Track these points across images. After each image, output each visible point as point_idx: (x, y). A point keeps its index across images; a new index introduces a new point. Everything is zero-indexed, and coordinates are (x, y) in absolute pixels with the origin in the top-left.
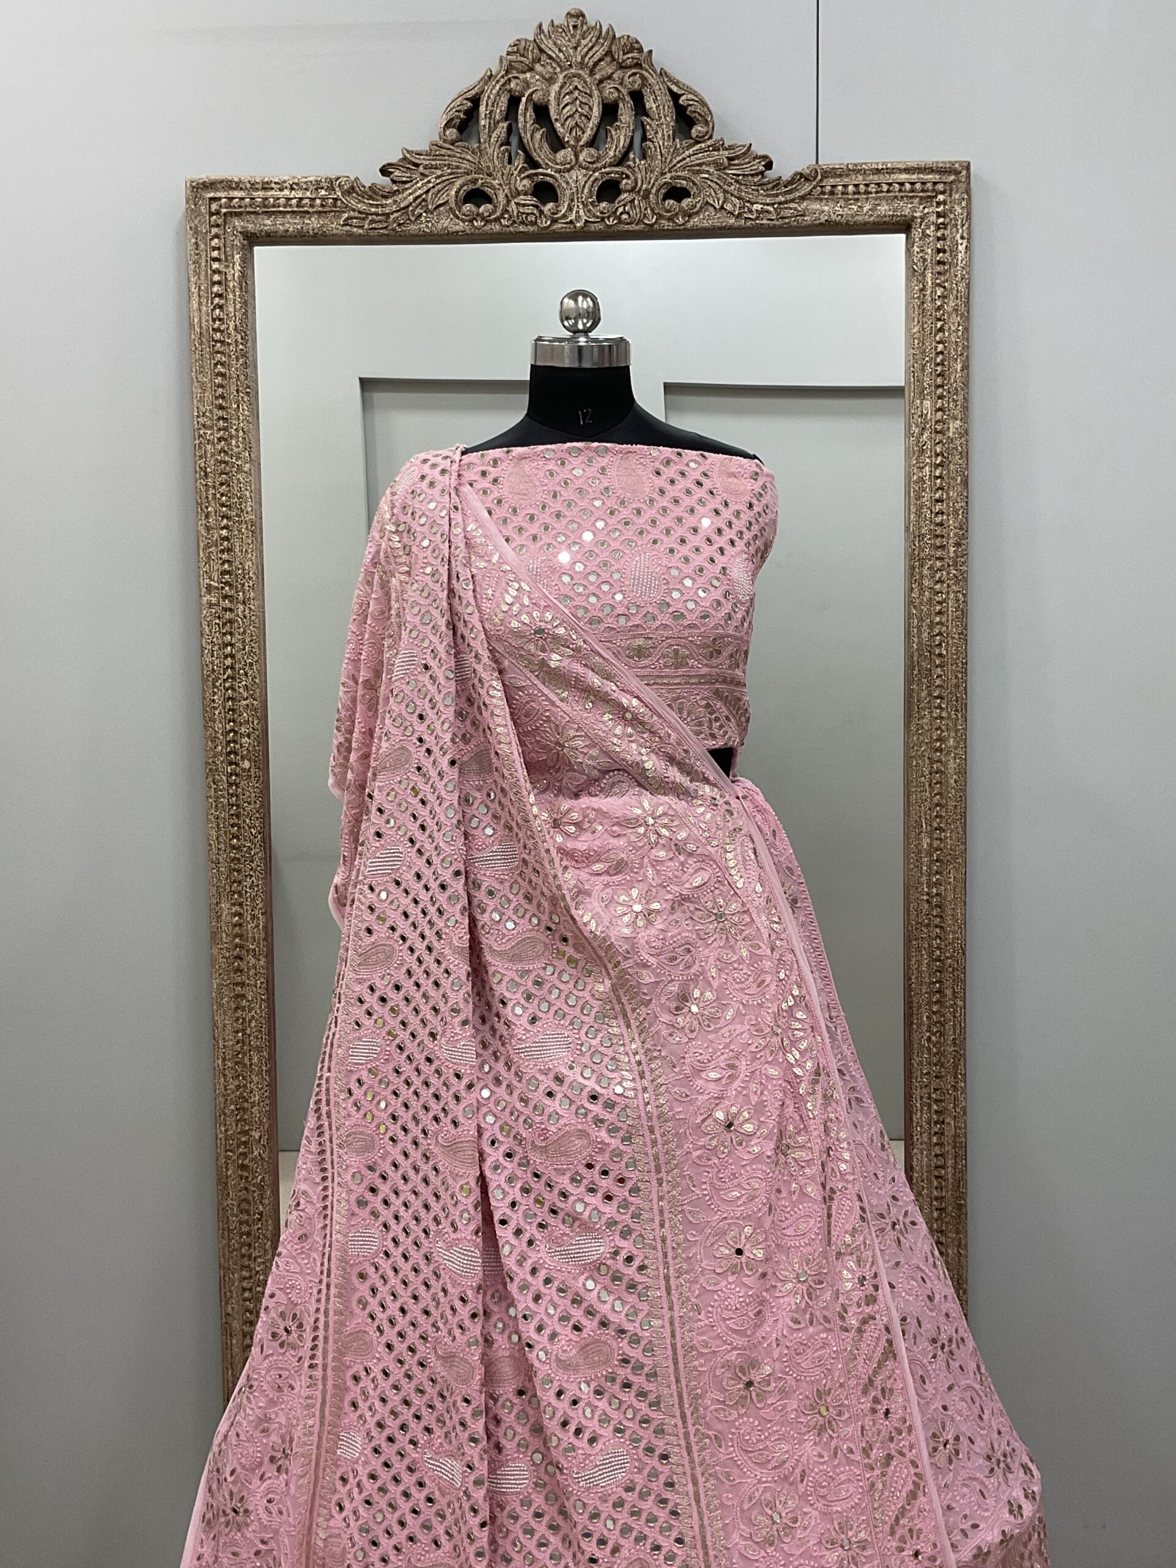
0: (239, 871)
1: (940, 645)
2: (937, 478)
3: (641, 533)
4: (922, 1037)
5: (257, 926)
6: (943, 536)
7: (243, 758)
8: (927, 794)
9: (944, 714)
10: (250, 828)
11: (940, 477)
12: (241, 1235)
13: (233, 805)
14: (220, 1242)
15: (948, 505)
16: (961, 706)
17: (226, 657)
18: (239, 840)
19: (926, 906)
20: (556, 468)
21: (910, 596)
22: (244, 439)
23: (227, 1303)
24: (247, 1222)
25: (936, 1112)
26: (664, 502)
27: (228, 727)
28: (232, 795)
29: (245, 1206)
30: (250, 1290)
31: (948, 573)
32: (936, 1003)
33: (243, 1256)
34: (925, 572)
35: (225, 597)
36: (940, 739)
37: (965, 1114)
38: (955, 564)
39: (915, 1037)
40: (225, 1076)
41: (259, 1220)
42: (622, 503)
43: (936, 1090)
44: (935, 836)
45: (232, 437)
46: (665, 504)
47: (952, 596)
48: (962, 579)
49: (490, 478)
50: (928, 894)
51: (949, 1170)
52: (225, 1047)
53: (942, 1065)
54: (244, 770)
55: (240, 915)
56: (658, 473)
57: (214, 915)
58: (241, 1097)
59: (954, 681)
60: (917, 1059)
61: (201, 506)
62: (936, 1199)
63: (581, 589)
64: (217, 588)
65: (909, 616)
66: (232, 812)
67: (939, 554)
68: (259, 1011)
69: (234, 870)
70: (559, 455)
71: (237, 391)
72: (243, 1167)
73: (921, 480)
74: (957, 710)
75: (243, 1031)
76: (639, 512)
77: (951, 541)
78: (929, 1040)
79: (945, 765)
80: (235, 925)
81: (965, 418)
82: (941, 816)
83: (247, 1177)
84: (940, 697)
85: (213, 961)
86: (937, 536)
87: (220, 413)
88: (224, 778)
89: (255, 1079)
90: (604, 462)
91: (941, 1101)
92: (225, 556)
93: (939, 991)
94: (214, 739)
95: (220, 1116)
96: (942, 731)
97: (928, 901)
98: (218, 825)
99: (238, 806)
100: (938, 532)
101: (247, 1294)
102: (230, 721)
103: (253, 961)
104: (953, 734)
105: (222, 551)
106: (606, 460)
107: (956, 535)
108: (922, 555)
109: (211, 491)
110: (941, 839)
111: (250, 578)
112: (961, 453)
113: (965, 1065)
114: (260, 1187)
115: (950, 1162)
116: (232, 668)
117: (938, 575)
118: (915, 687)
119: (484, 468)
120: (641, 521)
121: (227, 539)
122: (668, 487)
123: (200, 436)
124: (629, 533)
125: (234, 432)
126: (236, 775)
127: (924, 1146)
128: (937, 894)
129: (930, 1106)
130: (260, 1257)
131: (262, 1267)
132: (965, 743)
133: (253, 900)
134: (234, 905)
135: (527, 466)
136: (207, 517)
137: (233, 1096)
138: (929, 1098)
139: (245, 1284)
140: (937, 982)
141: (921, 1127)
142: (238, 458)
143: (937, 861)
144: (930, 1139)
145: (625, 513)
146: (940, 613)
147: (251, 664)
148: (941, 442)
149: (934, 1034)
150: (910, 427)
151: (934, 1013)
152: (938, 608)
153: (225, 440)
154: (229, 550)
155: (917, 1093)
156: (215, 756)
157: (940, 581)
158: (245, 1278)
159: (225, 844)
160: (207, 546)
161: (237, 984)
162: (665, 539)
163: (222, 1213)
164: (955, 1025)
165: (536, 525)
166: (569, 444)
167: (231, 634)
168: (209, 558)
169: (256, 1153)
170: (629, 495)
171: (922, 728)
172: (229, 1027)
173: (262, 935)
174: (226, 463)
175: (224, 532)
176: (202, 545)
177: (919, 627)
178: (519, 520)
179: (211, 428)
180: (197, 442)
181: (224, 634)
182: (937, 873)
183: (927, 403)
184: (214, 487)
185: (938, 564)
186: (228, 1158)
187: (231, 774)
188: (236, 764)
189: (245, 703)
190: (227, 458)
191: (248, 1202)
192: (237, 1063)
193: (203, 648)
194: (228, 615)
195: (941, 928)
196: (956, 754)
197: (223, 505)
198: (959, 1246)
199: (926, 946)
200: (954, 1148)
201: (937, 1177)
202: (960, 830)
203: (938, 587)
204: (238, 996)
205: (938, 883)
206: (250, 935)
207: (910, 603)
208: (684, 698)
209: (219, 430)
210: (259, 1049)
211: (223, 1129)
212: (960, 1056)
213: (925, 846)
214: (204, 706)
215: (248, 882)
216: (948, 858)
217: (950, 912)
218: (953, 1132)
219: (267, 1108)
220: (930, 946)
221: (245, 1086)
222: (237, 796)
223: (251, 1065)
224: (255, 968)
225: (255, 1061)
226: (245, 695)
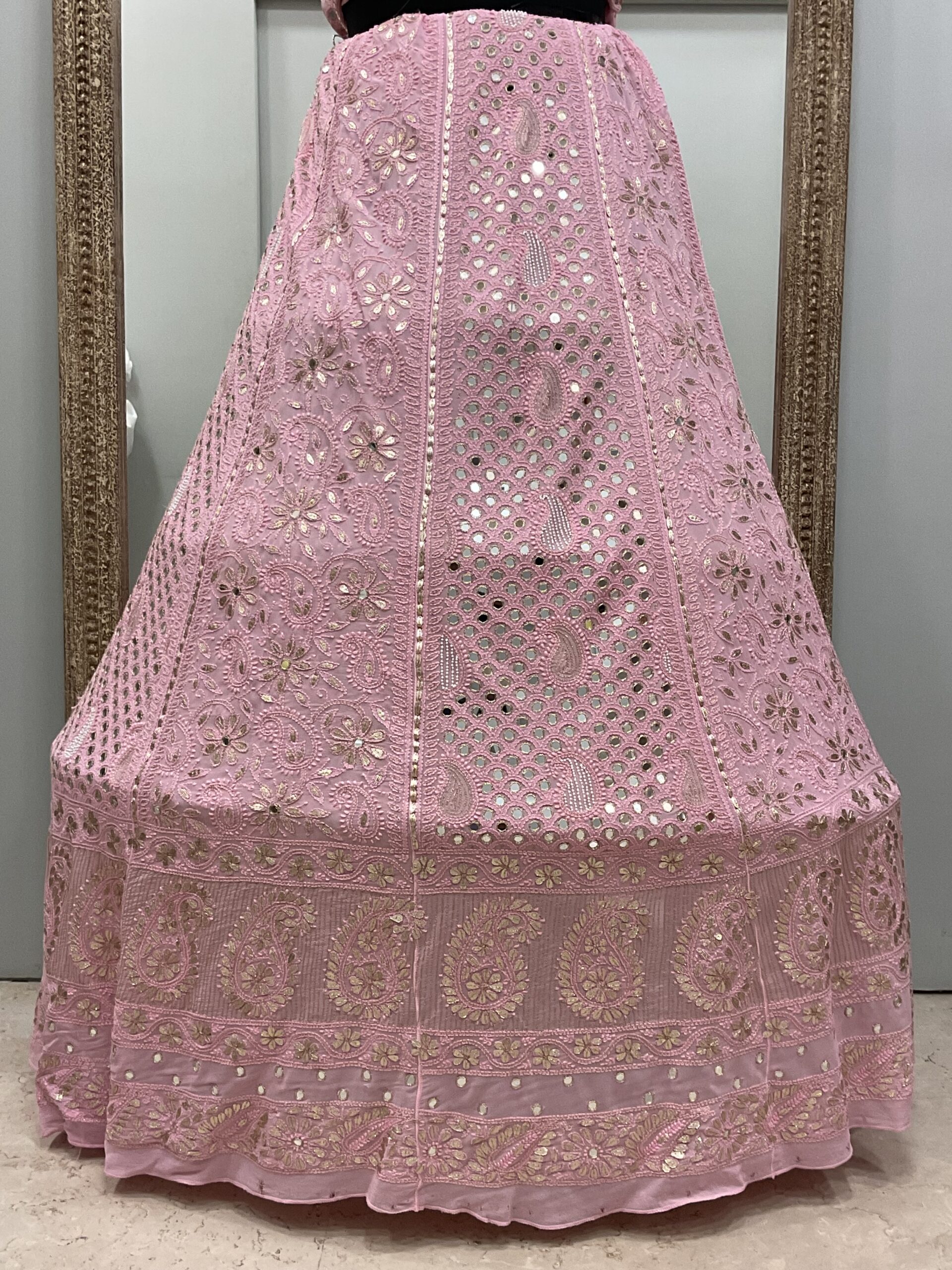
0: (87, 198)
5: (106, 258)
7: (92, 75)
8: (809, 130)
9: (829, 44)
10: (99, 152)
12: (87, 585)
13: (81, 126)
14: (64, 592)
16: (847, 35)
18: (87, 164)
19: (804, 251)
23: (71, 655)
24: (93, 573)
25: (806, 470)
27: (78, 41)
28: (81, 115)
29: (91, 554)
30: (96, 643)
32: (810, 355)
33: (89, 607)
36: (824, 71)
37: (835, 472)
39: (786, 391)
40: (71, 417)
41: (106, 570)
43: (806, 447)
44: (816, 175)
50: (806, 238)
51: (817, 532)
52: (71, 386)
53: (813, 422)
54: (94, 88)
55: (88, 245)
57: (60, 244)
58: (88, 439)
59: (840, 9)
60: (788, 415)
66: (81, 133)
68: (107, 349)
69: (83, 196)
72: (89, 513)
74: (842, 40)
78: (801, 394)
79: (829, 99)
80: (83, 256)
82: (822, 154)
83: (93, 525)
84: (825, 25)
85: (59, 293)
88: (73, 97)
89: (103, 421)
91: (811, 459)
93: (813, 342)
94: (64, 54)
95: (65, 457)
96: (827, 62)
97: (806, 246)
98: (66, 148)
99: (87, 127)
101: (92, 647)
102: (80, 34)
103: (101, 295)
104: (837, 66)
110: (821, 179)
113: (837, 421)
114: (108, 536)
115: (817, 523)
118: (800, 13)
126: (87, 93)
127: (791, 507)
128: (816, 238)
129: (799, 464)
130: (106, 609)
131: (108, 620)
132: (850, 75)
133: (102, 229)
134: (82, 234)
137: (78, 439)
138: (799, 455)
139: (90, 636)
140: (811, 333)
141: (789, 485)
143: (817, 202)
144: (797, 499)
149: (807, 388)
151: (807, 366)
155: (786, 451)
156: (64, 72)
158: (90, 630)
159: (73, 167)
161: (85, 319)
163: (67, 557)
164: (828, 379)
169: (103, 500)
171: (806, 59)
172: (76, 366)
173: (111, 268)
182: (816, 215)
186: (73, 503)
187: (81, 93)
188: (87, 82)
189: (96, 16)
191: (95, 551)
192: (83, 404)
195: (819, 274)
196: (840, 87)
199: (802, 294)
200: (822, 509)
202: (841, 168)
204: (85, 332)
205: (817, 227)
206: (98, 268)
210: (106, 390)
211: (69, 473)
212: (832, 411)
213: (805, 187)
214: (54, 17)
215: (96, 210)
216: (828, 199)
217: (828, 258)
218: (821, 493)
219: (115, 453)
220: (806, 294)
221: (92, 428)
222: (87, 116)
223: (98, 407)
224: (103, 303)
225: (103, 402)
226: (97, 7)
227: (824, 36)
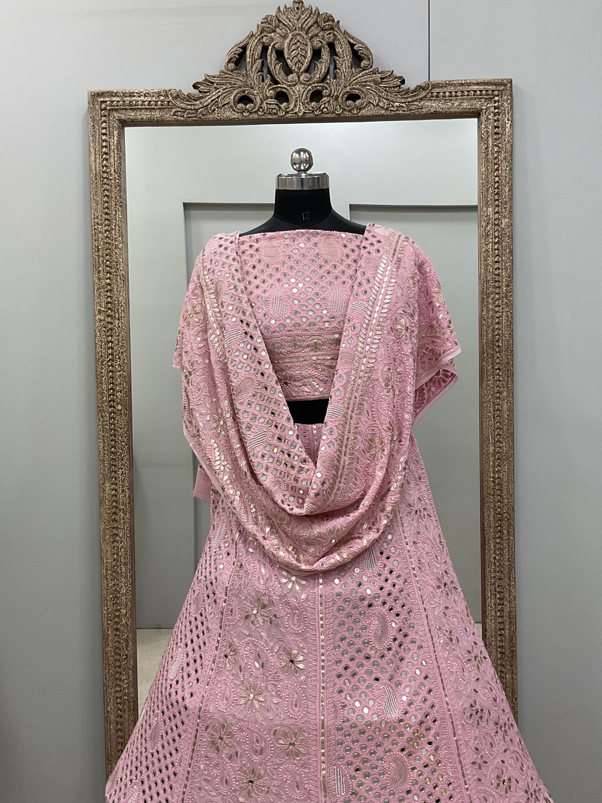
0: (115, 466)
1: (498, 341)
2: (496, 249)
3: (336, 278)
4: (491, 557)
5: (125, 496)
6: (499, 281)
7: (118, 404)
8: (492, 422)
9: (501, 379)
10: (121, 442)
11: (498, 249)
12: (116, 667)
13: (112, 430)
14: (103, 671)
15: (502, 264)
16: (511, 374)
17: (109, 349)
18: (115, 448)
19: (492, 484)
20: (290, 243)
21: (481, 314)
22: (119, 230)
23: (108, 705)
24: (119, 660)
25: (499, 598)
26: (349, 261)
27: (110, 387)
28: (112, 424)
29: (118, 651)
30: (121, 698)
31: (502, 302)
32: (498, 538)
33: (117, 679)
34: (490, 301)
35: (108, 316)
36: (499, 392)
37: (515, 599)
38: (506, 297)
39: (487, 557)
40: (107, 579)
41: (125, 659)
42: (326, 262)
43: (499, 586)
44: (497, 445)
45: (112, 229)
46: (349, 263)
47: (504, 314)
48: (510, 305)
49: (254, 248)
50: (493, 477)
51: (507, 631)
52: (107, 563)
53: (502, 572)
54: (118, 410)
55: (116, 490)
56: (345, 246)
57: (101, 490)
58: (116, 590)
59: (506, 360)
60: (488, 569)
61: (95, 267)
62: (500, 647)
63: (304, 308)
64: (104, 311)
65: (481, 325)
66: (112, 433)
67: (497, 291)
68: (126, 543)
69: (112, 465)
70: (292, 236)
71: (116, 205)
72: (117, 629)
73: (487, 251)
74: (508, 376)
75: (118, 555)
76: (335, 267)
77: (504, 284)
78: (495, 558)
79: (502, 406)
80: (113, 496)
81: (511, 218)
82: (500, 435)
83: (119, 635)
84: (498, 369)
85: (101, 516)
86: (496, 281)
87: (106, 217)
88: (107, 415)
89: (123, 580)
90: (316, 240)
91: (502, 592)
92: (108, 294)
93: (500, 531)
94: (102, 394)
95: (103, 601)
96: (500, 388)
97: (493, 481)
98: (104, 441)
99: (115, 430)
100: (496, 279)
101: (119, 700)
102: (110, 384)
103: (123, 515)
104: (506, 389)
105: (107, 291)
106: (317, 239)
107: (506, 280)
108: (488, 292)
109: (101, 259)
110: (500, 447)
111: (122, 306)
112: (509, 236)
113: (515, 572)
114: (126, 640)
115: (507, 627)
116: (112, 354)
117: (497, 303)
118: (485, 363)
119: (251, 244)
120: (337, 272)
121: (109, 284)
122: (351, 253)
123: (95, 229)
124: (330, 278)
125: (113, 227)
126: (114, 413)
127: (493, 618)
128: (498, 478)
129: (495, 595)
130: (126, 679)
131: (127, 685)
132: (513, 394)
133: (123, 481)
134: (112, 484)
135: (275, 243)
136: (99, 273)
137: (111, 590)
138: (495, 591)
139: (118, 695)
140: (499, 526)
141: (491, 607)
142: (116, 241)
143: (498, 459)
144: (496, 613)
145: (328, 267)
146: (498, 323)
147: (122, 353)
148: (498, 230)
149: (498, 555)
150: (481, 222)
151: (497, 543)
152: (497, 320)
153: (109, 231)
154: (111, 291)
155: (488, 588)
156: (102, 403)
157: (498, 306)
158: (117, 691)
159: (108, 450)
160: (99, 289)
161: (114, 528)
163: (105, 655)
164: (509, 550)
165: (279, 273)
166: (297, 231)
167: (111, 336)
168: (100, 295)
169: (124, 622)
170: (330, 258)
171: (489, 386)
172: (109, 552)
173: (128, 501)
174: (109, 243)
175: (108, 281)
176: (96, 288)
177: (486, 331)
178: (270, 271)
179: (101, 225)
180: (94, 232)
181: (108, 336)
182: (498, 466)
183: (490, 209)
184: (103, 257)
185: (497, 296)
186: (108, 624)
187: (111, 413)
188: (114, 407)
189: (119, 373)
190: (109, 241)
191: (120, 649)
192: (113, 572)
193: (96, 344)
194: (110, 326)
195: (501, 496)
196: (508, 400)
197: (107, 266)
198: (513, 673)
199: (493, 506)
200: (509, 618)
201: (500, 635)
202: (510, 442)
203: (497, 309)
204: (114, 534)
205: (499, 472)
206: (121, 501)
207: (481, 318)
209: (106, 226)
210: (126, 564)
211: (106, 608)
212: (512, 568)
213: (491, 451)
214: (97, 375)
215: (120, 472)
216: (504, 457)
217: (506, 487)
218: (508, 610)
219: (130, 597)
220: (495, 506)
221: (118, 584)
222: (114, 425)
223: (121, 573)
224: (124, 519)
225: (124, 570)
226: (119, 369)
227: (499, 375)
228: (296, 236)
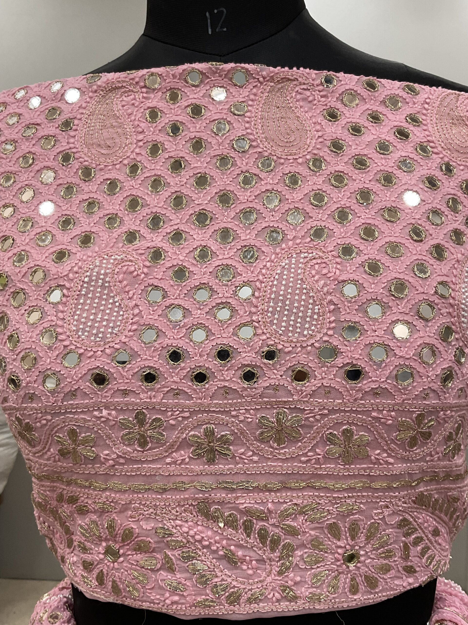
20: (161, 105)
26: (340, 164)
42: (266, 164)
46: (341, 168)
70: (170, 83)
90: (241, 95)
106: (245, 91)
120: (297, 196)
124: (273, 216)
145: (270, 181)
162: (338, 229)
178: (92, 189)
208: (360, 512)
228: (180, 84)
